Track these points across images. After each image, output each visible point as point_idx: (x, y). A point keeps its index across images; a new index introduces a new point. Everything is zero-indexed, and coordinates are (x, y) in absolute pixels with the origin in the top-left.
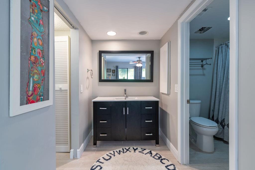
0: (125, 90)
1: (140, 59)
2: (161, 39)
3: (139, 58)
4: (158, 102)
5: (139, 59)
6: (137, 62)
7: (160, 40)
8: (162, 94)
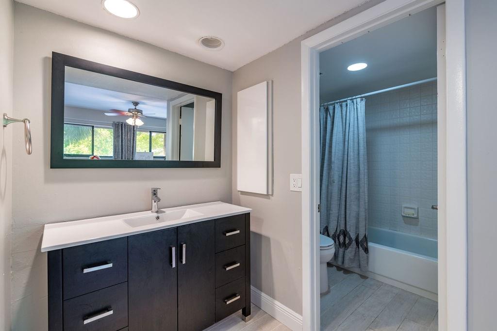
0: (155, 193)
1: (138, 107)
2: (235, 71)
3: (136, 104)
4: (249, 214)
5: (133, 107)
6: (130, 114)
7: (232, 73)
8: (242, 194)
